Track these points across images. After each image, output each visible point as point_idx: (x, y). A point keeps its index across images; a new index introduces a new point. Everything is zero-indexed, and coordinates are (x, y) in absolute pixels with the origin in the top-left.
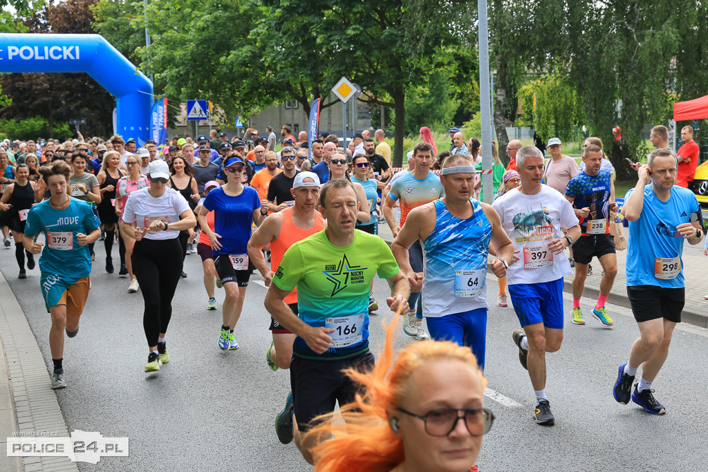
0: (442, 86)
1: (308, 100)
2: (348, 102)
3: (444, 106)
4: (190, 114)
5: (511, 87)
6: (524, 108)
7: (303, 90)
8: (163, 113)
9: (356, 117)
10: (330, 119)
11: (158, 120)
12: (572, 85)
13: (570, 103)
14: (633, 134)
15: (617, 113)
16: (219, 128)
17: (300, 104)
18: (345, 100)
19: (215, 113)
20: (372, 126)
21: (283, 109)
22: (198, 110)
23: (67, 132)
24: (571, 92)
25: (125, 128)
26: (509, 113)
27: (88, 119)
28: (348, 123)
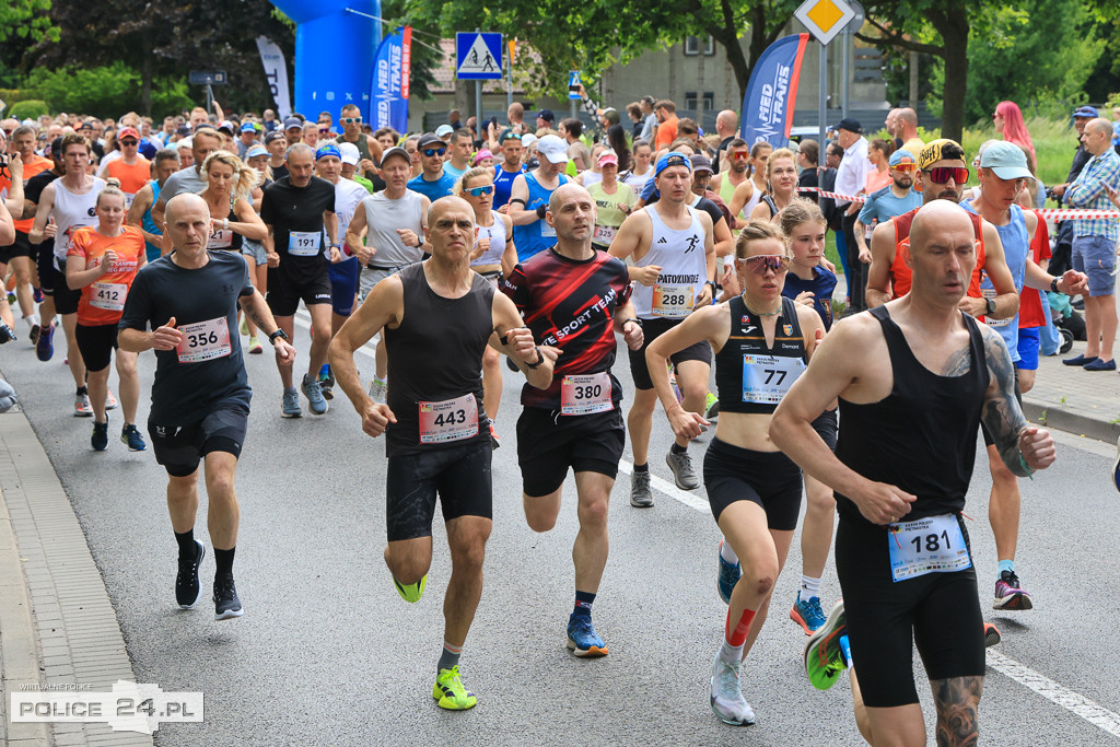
1: (739, 37)
2: (832, 41)
3: (1063, 54)
4: (463, 63)
7: (728, 12)
8: (402, 62)
9: (851, 77)
11: (389, 79)
17: (718, 44)
18: (825, 38)
19: (522, 63)
20: (888, 98)
21: (680, 57)
22: (482, 56)
23: (182, 99)
25: (314, 95)
27: (233, 70)
28: (830, 92)
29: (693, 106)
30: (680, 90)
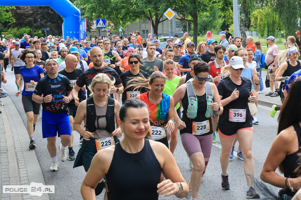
0: (215, 12)
1: (153, 19)
2: (171, 19)
3: (216, 21)
4: (98, 25)
5: (248, 12)
6: (254, 22)
7: (150, 14)
8: (85, 25)
9: (175, 27)
10: (163, 28)
11: (82, 29)
12: (276, 11)
13: (275, 20)
15: (297, 24)
17: (149, 21)
18: (170, 19)
19: (109, 25)
20: (183, 31)
21: (141, 23)
22: (101, 24)
23: (41, 34)
24: (276, 14)
25: (68, 32)
26: (247, 24)
27: (51, 28)
28: (171, 29)
29: (144, 33)
30: (141, 30)
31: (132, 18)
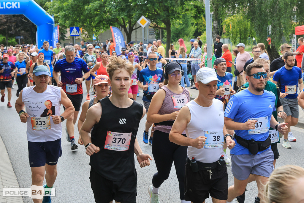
0: (188, 20)
1: (126, 27)
2: (145, 27)
3: (189, 29)
5: (220, 20)
6: (226, 30)
7: (124, 22)
8: (58, 33)
9: (149, 34)
10: (136, 36)
11: (55, 36)
12: (248, 19)
13: (247, 27)
14: (277, 41)
15: (269, 32)
16: (85, 40)
17: (122, 28)
18: (143, 26)
20: (156, 38)
22: (75, 32)
23: (14, 42)
24: (248, 22)
25: (41, 40)
26: (219, 32)
27: (24, 36)
28: (145, 37)
31: (105, 26)
